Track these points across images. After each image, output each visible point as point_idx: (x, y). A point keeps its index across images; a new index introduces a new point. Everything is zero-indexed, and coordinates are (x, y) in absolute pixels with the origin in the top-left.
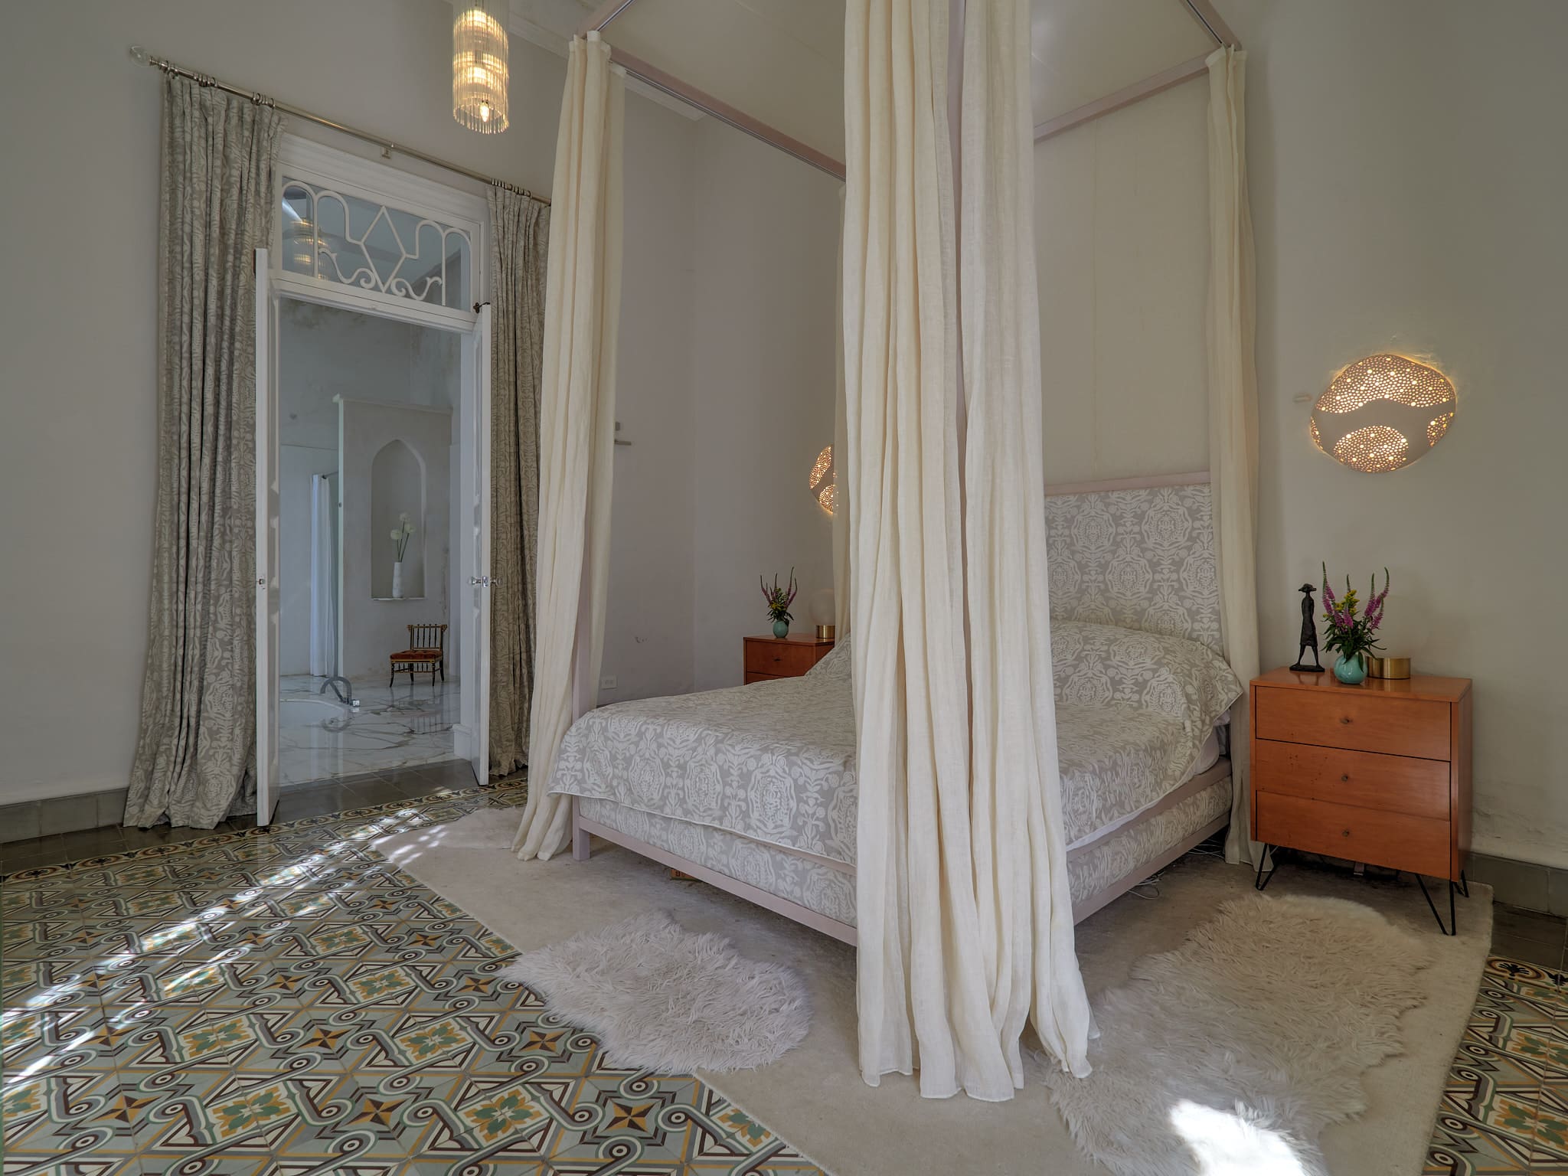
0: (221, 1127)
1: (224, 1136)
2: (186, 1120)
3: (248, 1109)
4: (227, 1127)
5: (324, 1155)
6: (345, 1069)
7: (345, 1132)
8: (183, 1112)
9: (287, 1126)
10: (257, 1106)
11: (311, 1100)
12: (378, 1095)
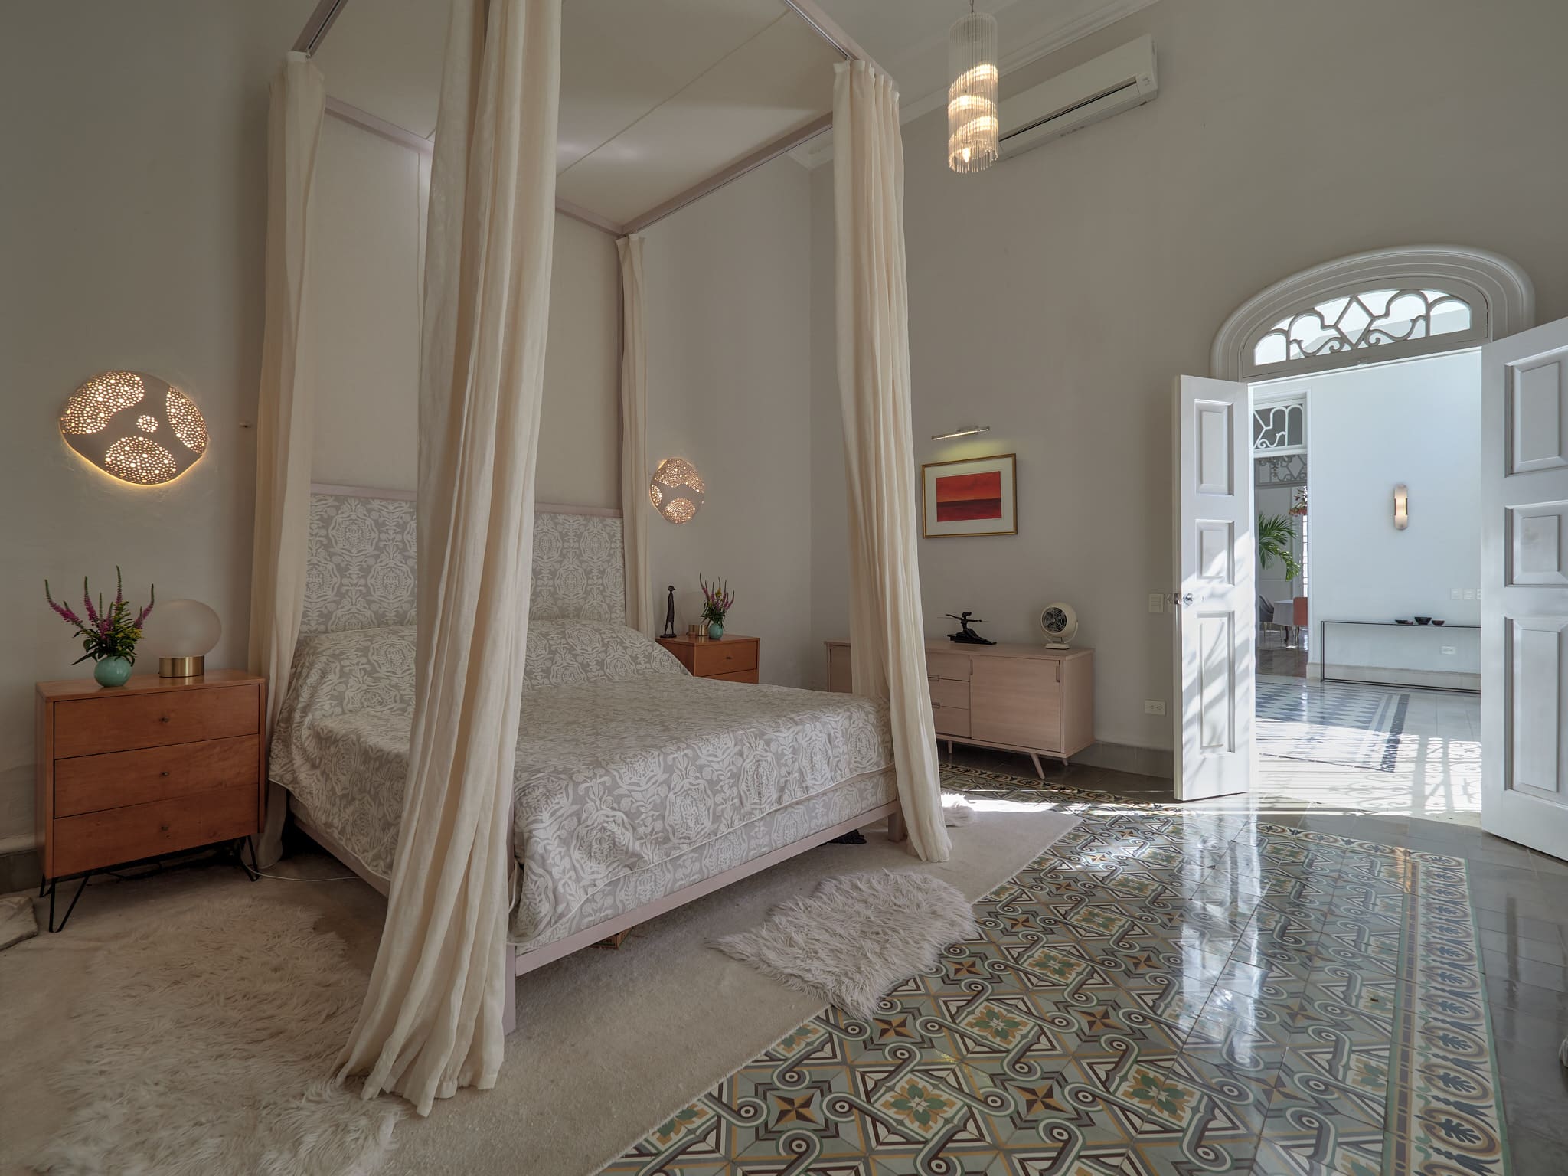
0: (1189, 1101)
1: (1194, 1093)
2: (1207, 1133)
3: (1160, 1097)
4: (1185, 1098)
5: (1156, 1027)
6: (1070, 1061)
7: (1129, 1026)
8: (1203, 1143)
9: (1151, 1061)
10: (1152, 1094)
11: (1117, 1064)
12: (1083, 1027)
